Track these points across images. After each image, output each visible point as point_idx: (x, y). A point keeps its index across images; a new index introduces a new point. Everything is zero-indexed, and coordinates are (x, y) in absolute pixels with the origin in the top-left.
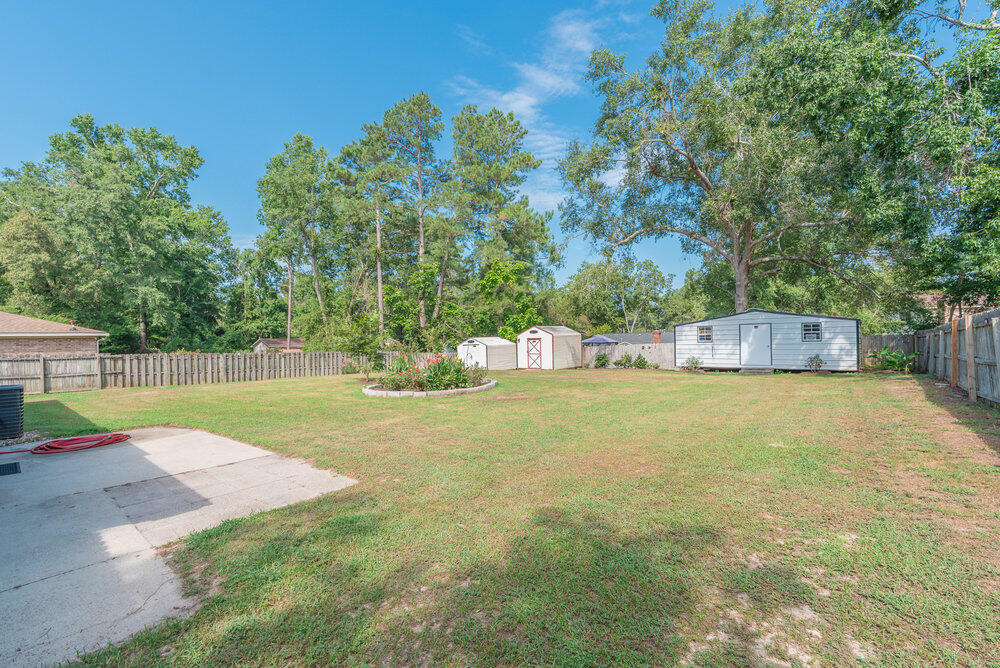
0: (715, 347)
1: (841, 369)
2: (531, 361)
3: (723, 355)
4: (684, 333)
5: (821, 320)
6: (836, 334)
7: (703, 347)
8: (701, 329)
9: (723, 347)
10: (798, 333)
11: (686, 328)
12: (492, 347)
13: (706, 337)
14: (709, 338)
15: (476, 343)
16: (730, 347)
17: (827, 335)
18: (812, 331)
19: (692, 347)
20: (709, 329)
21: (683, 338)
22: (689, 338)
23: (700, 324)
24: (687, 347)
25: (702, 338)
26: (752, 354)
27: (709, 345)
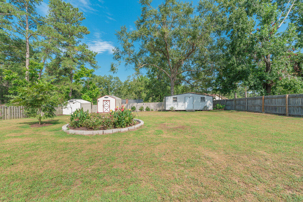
0: (178, 104)
1: (209, 109)
2: (105, 110)
3: (180, 106)
4: (168, 99)
5: (205, 96)
6: (208, 100)
7: (174, 104)
8: (174, 98)
9: (180, 103)
10: (199, 100)
11: (169, 97)
12: (83, 104)
13: (175, 100)
14: (176, 101)
15: (74, 102)
16: (182, 104)
17: (206, 100)
18: (203, 99)
19: (171, 104)
20: (176, 98)
21: (168, 101)
22: (170, 101)
23: (173, 96)
24: (170, 103)
25: (174, 101)
26: (188, 106)
27: (176, 103)
